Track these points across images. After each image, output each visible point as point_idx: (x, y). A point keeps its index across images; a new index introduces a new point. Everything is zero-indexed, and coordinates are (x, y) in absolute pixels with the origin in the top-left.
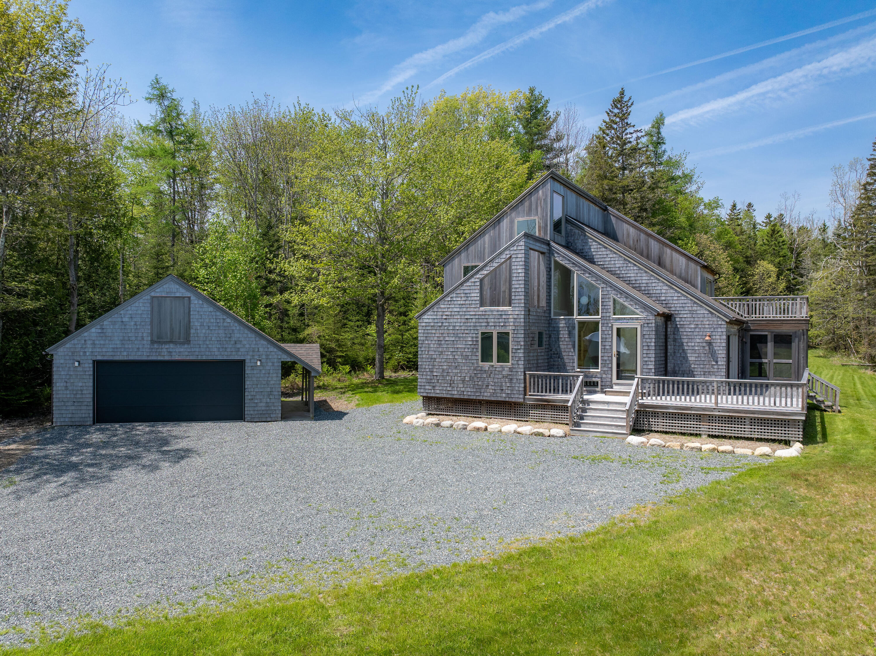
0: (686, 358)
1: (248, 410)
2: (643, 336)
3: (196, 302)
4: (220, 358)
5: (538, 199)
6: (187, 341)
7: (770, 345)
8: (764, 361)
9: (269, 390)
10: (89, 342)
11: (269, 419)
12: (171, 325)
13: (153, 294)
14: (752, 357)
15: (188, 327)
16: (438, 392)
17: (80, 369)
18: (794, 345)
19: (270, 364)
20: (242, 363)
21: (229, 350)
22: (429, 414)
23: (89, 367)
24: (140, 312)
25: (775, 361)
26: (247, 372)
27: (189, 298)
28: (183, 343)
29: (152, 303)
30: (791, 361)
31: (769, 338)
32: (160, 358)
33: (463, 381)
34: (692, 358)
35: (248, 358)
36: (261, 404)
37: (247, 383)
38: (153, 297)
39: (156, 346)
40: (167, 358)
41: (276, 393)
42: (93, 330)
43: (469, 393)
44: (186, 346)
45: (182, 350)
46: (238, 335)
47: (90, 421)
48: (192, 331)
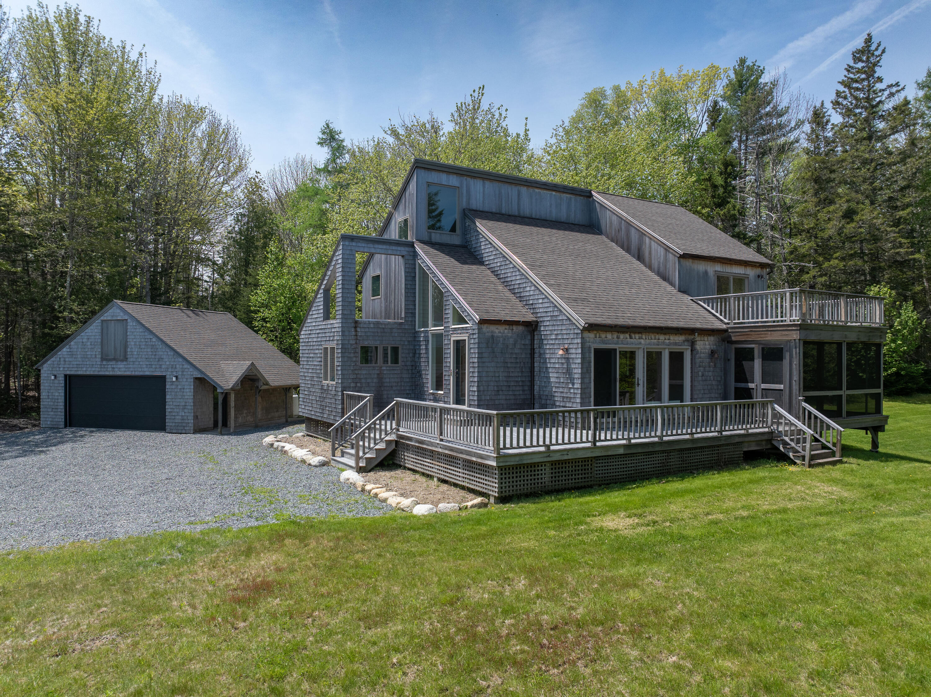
1: (169, 423)
3: (131, 324)
4: (147, 373)
5: (409, 194)
6: (125, 359)
7: (757, 364)
8: (751, 385)
9: (183, 404)
10: (62, 360)
11: (184, 432)
12: (115, 344)
13: (102, 318)
14: (737, 381)
15: (126, 347)
16: (307, 411)
17: (56, 381)
19: (185, 380)
20: (163, 378)
21: (153, 366)
22: (308, 435)
23: (61, 379)
24: (94, 334)
25: (764, 386)
26: (167, 387)
27: (126, 320)
28: (122, 361)
29: (102, 326)
30: (781, 387)
31: (757, 353)
32: (107, 373)
35: (168, 374)
36: (177, 417)
37: (167, 397)
38: (102, 321)
39: (104, 363)
40: (111, 373)
41: (189, 407)
42: (65, 349)
43: (318, 414)
44: (125, 363)
45: (121, 366)
46: (161, 353)
47: (62, 424)
48: (129, 350)
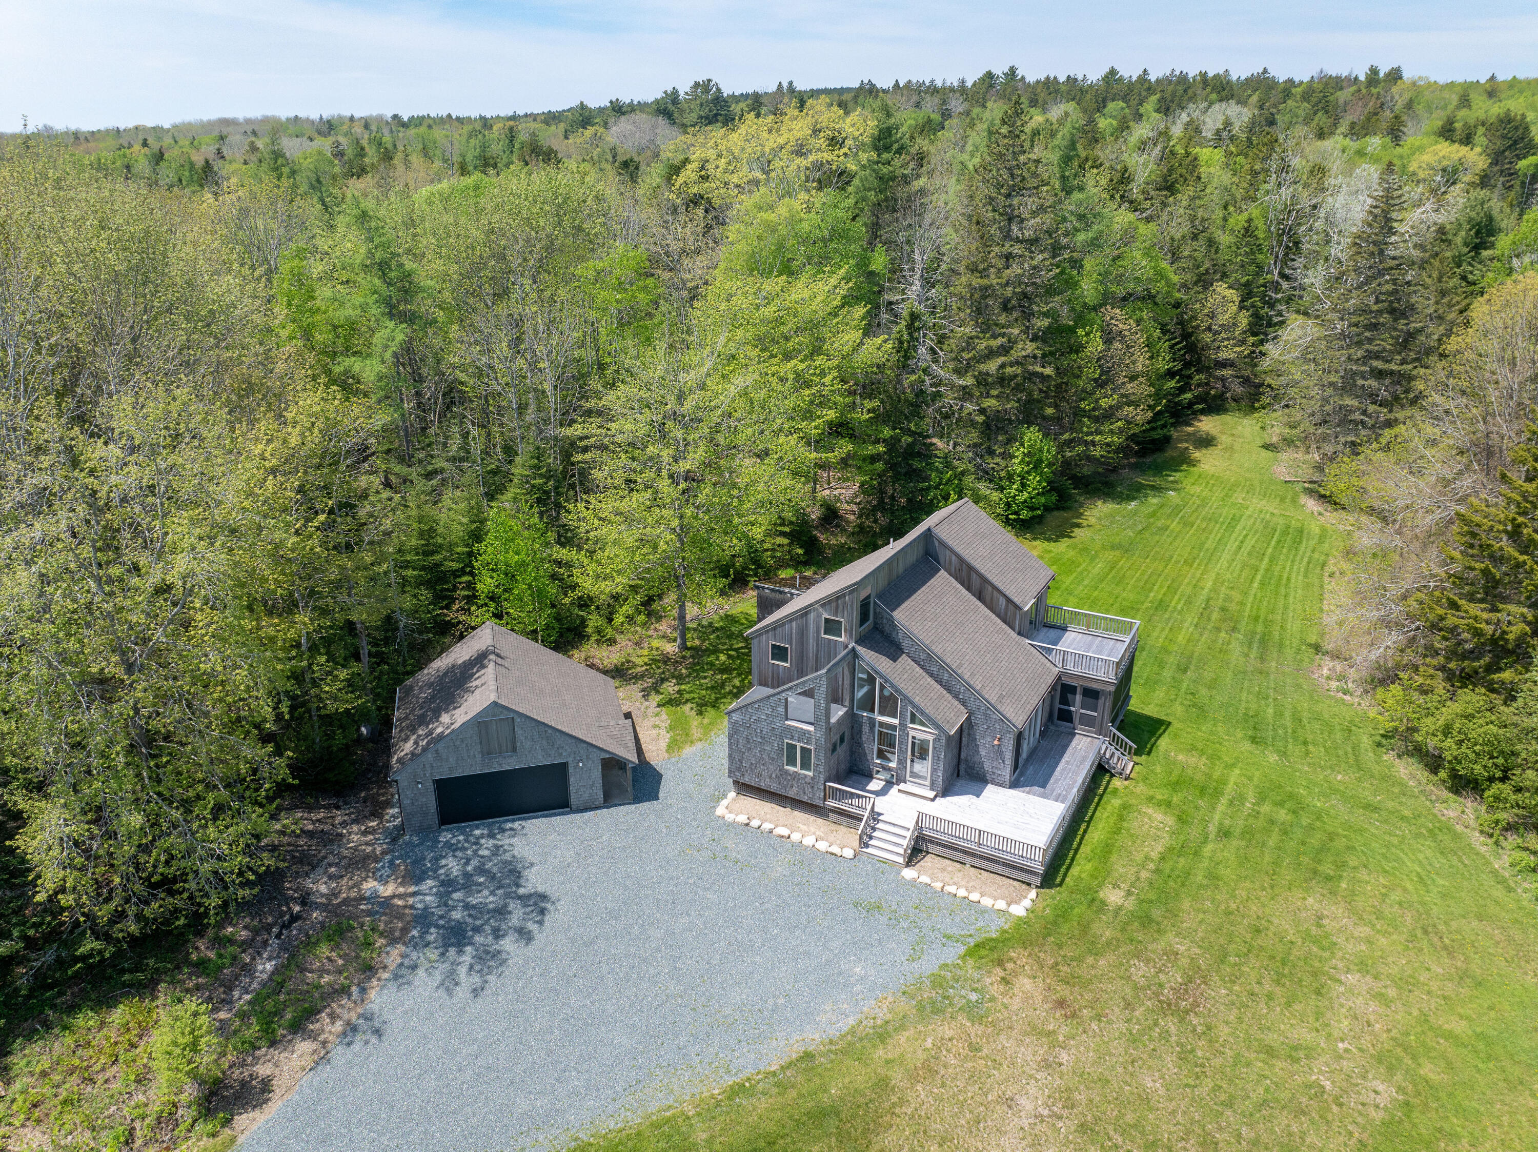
0: (978, 752)
1: (573, 797)
2: (934, 748)
3: (519, 720)
4: (545, 763)
5: (845, 603)
6: (515, 754)
7: (1078, 698)
8: (1073, 709)
9: (591, 783)
10: (427, 766)
11: (593, 806)
12: (498, 741)
13: (480, 720)
14: (1060, 703)
15: (513, 742)
16: (746, 780)
17: (422, 788)
18: (1101, 702)
19: (591, 764)
20: (564, 767)
21: (553, 755)
22: (739, 794)
23: (430, 786)
24: (469, 735)
25: (1082, 711)
26: (571, 776)
27: (513, 718)
28: (511, 756)
29: (479, 727)
30: (1096, 714)
31: (1078, 690)
32: (491, 771)
33: (770, 777)
34: (983, 752)
35: (571, 760)
36: (584, 795)
37: (571, 779)
38: (480, 722)
39: (485, 761)
40: (497, 770)
41: (598, 785)
43: (774, 787)
44: (514, 757)
45: (511, 760)
46: (560, 742)
47: (436, 826)
48: (518, 744)
